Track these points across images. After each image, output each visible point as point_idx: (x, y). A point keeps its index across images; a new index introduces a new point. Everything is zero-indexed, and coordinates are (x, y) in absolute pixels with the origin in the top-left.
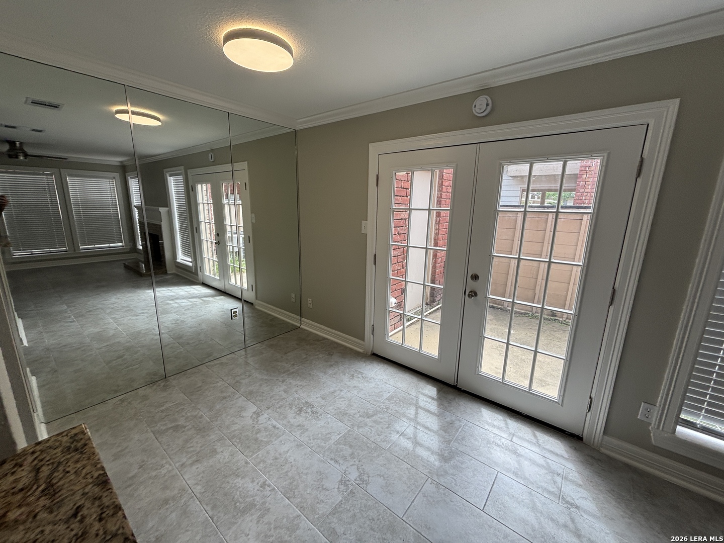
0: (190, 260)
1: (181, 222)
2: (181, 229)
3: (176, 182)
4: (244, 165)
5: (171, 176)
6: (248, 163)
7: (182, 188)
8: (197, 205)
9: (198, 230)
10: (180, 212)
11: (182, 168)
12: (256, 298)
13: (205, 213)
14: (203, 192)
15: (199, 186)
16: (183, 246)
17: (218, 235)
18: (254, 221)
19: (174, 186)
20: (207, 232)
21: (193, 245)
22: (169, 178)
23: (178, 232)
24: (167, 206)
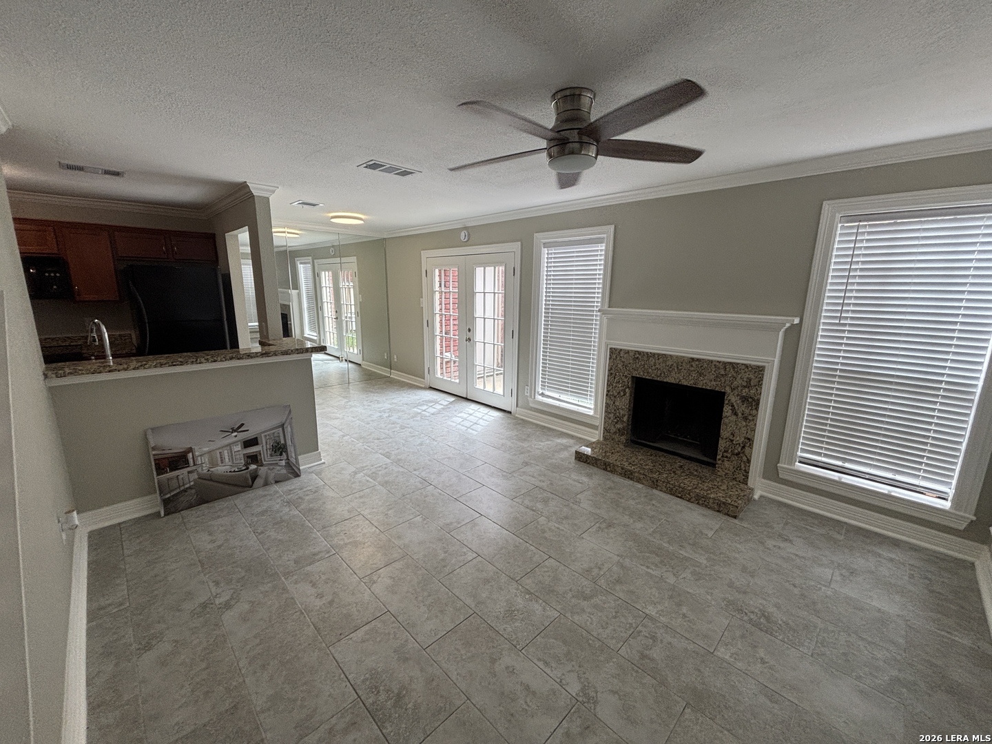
0: (315, 335)
1: (308, 303)
2: (309, 308)
3: (305, 269)
4: (354, 259)
5: (301, 263)
6: (357, 258)
7: (310, 273)
8: (321, 288)
9: (322, 308)
10: (307, 293)
11: (310, 258)
12: (363, 360)
13: (327, 295)
14: (326, 279)
15: (323, 273)
16: (310, 322)
17: (336, 312)
18: (361, 300)
19: (303, 271)
20: (328, 310)
21: (318, 322)
22: (299, 265)
23: (306, 312)
24: (297, 289)
